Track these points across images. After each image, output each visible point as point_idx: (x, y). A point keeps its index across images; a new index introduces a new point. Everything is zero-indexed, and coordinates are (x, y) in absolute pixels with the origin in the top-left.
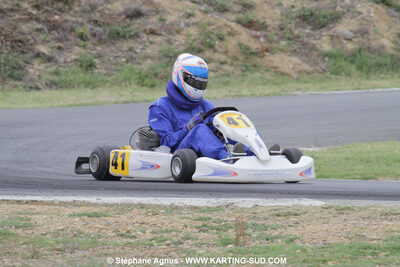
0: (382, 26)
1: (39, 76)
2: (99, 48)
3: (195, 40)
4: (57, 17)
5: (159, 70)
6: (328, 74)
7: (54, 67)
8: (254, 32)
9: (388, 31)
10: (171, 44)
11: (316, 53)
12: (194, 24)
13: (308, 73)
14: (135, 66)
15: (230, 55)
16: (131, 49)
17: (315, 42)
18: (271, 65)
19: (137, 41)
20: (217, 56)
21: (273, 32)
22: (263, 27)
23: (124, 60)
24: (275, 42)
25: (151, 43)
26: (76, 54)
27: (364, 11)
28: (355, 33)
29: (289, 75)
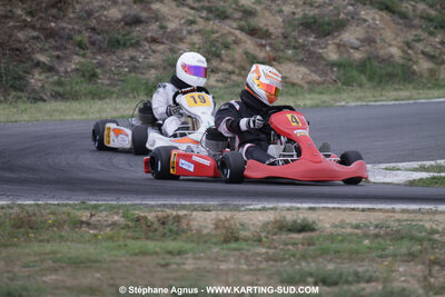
0: (388, 34)
1: (43, 86)
2: (99, 57)
4: (53, 24)
6: (340, 84)
7: (56, 77)
8: (259, 41)
9: (395, 39)
10: (175, 52)
11: (323, 63)
12: (197, 32)
13: (318, 84)
14: (140, 76)
15: (237, 64)
16: (133, 58)
17: (321, 51)
19: (138, 50)
20: (224, 65)
21: (278, 40)
22: (266, 35)
23: (126, 70)
24: (282, 51)
25: (154, 52)
26: (77, 64)
27: (369, 18)
28: (362, 41)
29: (300, 86)
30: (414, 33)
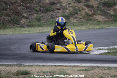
1: (24, 23)
2: (42, 14)
3: (72, 11)
4: (29, 5)
6: (113, 21)
7: (29, 20)
8: (90, 9)
10: (64, 13)
11: (109, 15)
12: (71, 6)
13: (107, 21)
14: (53, 20)
16: (52, 15)
17: (108, 12)
18: (95, 19)
19: (53, 12)
20: (79, 16)
21: (96, 9)
22: (92, 7)
23: (50, 18)
24: (96, 12)
25: (58, 12)
26: (35, 16)
29: (101, 22)
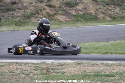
0: (91, 6)
2: (3, 14)
3: (33, 11)
5: (22, 20)
6: (75, 21)
8: (51, 9)
10: (25, 12)
11: (71, 15)
12: (32, 6)
13: (68, 21)
14: (14, 19)
16: (13, 14)
17: (70, 12)
18: (57, 19)
19: (15, 12)
20: (40, 16)
21: (57, 9)
22: (54, 7)
23: (10, 17)
24: (58, 11)
25: (19, 12)
27: (85, 2)
28: (83, 9)
29: (62, 22)
30: (99, 6)
